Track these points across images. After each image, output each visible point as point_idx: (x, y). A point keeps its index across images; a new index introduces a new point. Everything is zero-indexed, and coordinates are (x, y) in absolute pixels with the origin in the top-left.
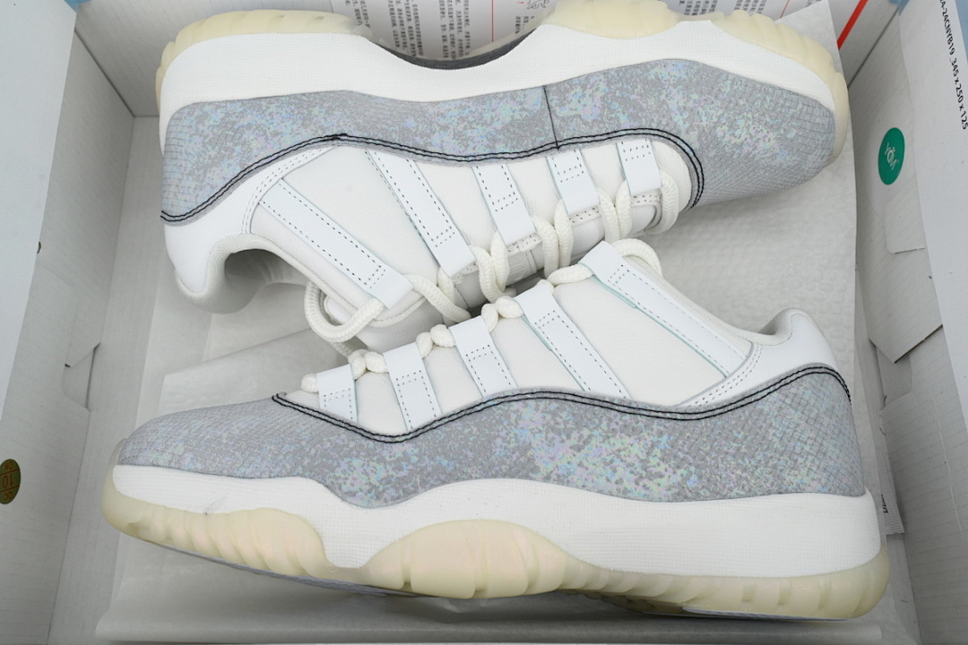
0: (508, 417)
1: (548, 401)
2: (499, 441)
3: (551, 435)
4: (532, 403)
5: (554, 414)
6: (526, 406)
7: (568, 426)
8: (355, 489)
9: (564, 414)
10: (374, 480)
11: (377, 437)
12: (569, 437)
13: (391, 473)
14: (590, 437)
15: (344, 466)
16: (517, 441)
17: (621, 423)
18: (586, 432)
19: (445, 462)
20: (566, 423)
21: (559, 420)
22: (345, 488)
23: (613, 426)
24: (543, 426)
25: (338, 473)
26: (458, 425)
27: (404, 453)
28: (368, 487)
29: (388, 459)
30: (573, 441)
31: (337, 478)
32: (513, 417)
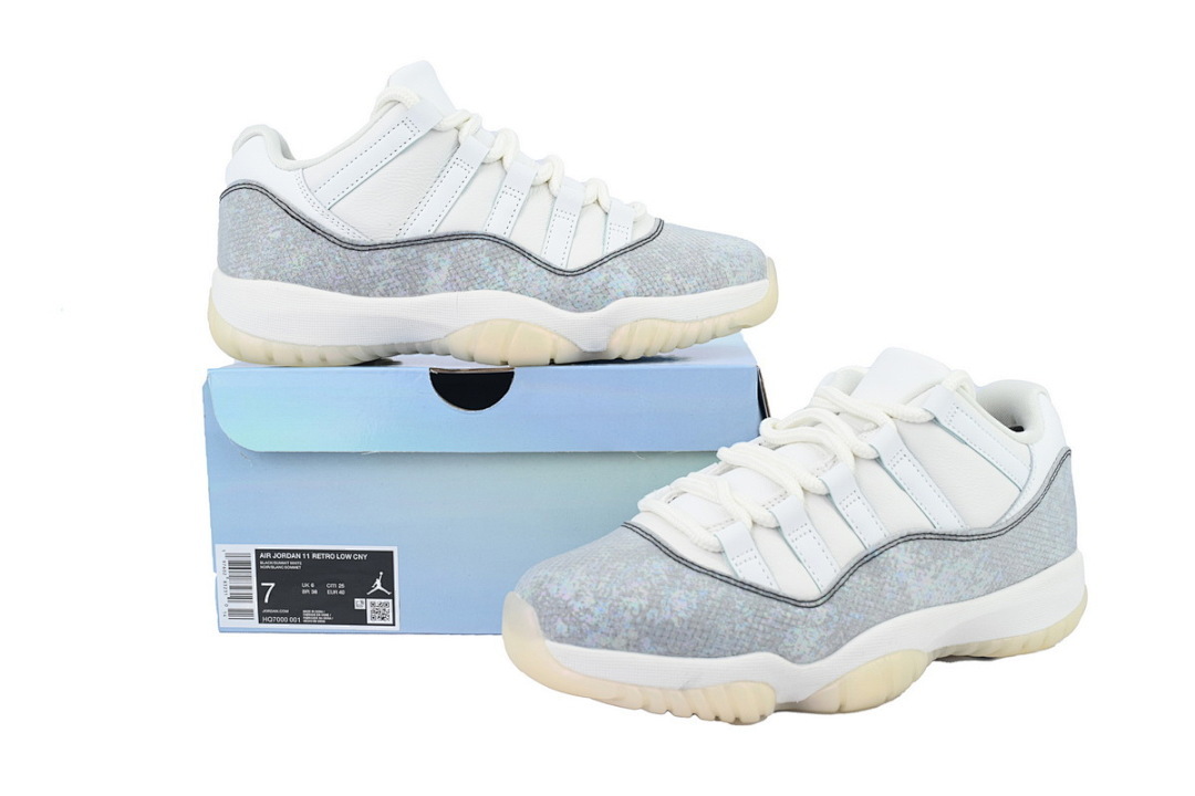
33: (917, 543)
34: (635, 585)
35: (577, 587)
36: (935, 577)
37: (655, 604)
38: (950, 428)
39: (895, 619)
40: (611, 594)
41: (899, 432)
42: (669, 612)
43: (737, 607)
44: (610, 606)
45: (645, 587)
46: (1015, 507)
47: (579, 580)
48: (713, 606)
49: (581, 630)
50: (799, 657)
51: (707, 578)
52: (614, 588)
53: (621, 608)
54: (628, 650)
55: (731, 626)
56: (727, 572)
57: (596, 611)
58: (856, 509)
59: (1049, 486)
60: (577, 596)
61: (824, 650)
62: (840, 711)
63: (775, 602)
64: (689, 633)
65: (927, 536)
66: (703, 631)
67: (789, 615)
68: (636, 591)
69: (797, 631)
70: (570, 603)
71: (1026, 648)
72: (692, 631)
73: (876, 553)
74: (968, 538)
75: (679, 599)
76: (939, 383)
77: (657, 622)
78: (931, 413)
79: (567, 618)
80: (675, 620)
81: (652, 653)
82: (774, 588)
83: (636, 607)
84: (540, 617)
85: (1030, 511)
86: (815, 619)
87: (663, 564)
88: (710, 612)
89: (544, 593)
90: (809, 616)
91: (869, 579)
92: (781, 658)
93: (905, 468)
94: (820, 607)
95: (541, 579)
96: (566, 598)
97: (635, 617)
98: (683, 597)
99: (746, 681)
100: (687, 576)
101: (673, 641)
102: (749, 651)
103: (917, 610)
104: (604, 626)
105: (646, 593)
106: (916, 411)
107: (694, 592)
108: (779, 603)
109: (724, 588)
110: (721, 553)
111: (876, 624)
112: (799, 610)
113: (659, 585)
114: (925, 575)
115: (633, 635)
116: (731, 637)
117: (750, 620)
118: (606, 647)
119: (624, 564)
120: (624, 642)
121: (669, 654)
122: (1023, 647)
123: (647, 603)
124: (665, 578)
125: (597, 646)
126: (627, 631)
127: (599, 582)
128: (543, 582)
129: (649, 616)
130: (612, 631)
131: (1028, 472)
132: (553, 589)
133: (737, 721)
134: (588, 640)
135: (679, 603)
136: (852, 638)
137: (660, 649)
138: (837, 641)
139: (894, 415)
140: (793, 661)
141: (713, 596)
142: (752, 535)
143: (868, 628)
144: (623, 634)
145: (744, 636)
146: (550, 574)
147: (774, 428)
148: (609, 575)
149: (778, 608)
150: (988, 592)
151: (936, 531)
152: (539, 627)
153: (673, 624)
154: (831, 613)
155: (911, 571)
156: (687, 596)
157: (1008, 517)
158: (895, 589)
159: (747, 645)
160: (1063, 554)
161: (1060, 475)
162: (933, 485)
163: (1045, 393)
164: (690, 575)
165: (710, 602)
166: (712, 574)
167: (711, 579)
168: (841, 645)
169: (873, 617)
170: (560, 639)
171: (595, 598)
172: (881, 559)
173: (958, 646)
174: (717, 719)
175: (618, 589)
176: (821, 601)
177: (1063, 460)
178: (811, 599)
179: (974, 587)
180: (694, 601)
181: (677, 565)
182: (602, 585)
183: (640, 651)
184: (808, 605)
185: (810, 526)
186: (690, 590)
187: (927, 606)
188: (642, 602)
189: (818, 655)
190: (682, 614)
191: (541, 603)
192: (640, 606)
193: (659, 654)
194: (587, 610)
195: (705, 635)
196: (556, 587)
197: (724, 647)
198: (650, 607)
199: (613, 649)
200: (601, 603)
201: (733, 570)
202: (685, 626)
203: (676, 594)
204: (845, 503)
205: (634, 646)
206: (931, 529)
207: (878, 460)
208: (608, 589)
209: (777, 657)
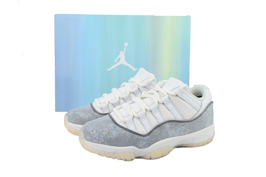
0: (164, 127)
1: (170, 122)
2: (163, 132)
3: (171, 129)
4: (167, 123)
5: (171, 125)
6: (167, 124)
7: (174, 127)
8: (141, 146)
9: (173, 125)
10: (144, 144)
11: (143, 136)
12: (174, 129)
13: (147, 142)
14: (177, 128)
15: (138, 143)
16: (166, 131)
17: (182, 124)
18: (176, 127)
19: (155, 139)
20: (173, 126)
21: (172, 126)
22: (139, 147)
23: (181, 125)
24: (170, 127)
25: (138, 144)
26: (155, 130)
27: (148, 138)
28: (143, 146)
29: (145, 140)
30: (175, 129)
31: (138, 145)
32: (165, 127)
33: (171, 123)
34: (105, 129)
35: (93, 129)
36: (175, 130)
37: (108, 134)
38: (181, 97)
39: (164, 140)
40: (99, 131)
41: (169, 98)
42: (111, 136)
43: (127, 136)
44: (99, 133)
45: (107, 130)
46: (196, 115)
47: (94, 127)
48: (122, 135)
49: (92, 139)
50: (141, 147)
51: (121, 128)
52: (100, 130)
53: (101, 134)
54: (102, 144)
55: (125, 140)
56: (126, 127)
57: (96, 135)
58: (158, 115)
59: (206, 110)
60: (92, 131)
61: (147, 146)
62: (150, 159)
63: (136, 135)
64: (115, 141)
65: (174, 121)
66: (119, 141)
67: (139, 138)
68: (105, 131)
69: (140, 142)
70: (90, 133)
71: (198, 146)
72: (116, 141)
73: (161, 125)
74: (184, 122)
75: (114, 133)
76: (179, 87)
77: (108, 138)
78: (176, 94)
79: (89, 136)
80: (112, 138)
81: (107, 145)
82: (136, 132)
83: (104, 134)
84: (84, 135)
85: (200, 116)
86: (145, 139)
87: (112, 125)
88: (121, 137)
89: (86, 130)
90: (144, 138)
91: (159, 130)
92: (136, 148)
93: (170, 106)
94: (146, 137)
95: (86, 126)
96: (90, 131)
97: (104, 136)
98: (115, 133)
99: (128, 152)
100: (117, 128)
101: (112, 143)
102: (129, 146)
103: (170, 137)
104: (97, 138)
105: (107, 131)
106: (173, 93)
107: (118, 132)
108: (137, 135)
109: (125, 131)
110: (125, 123)
111: (159, 140)
112: (141, 137)
113: (111, 129)
114: (173, 130)
115: (103, 141)
116: (125, 142)
117: (130, 139)
118: (97, 143)
119: (104, 124)
120: (101, 142)
121: (111, 145)
122: (197, 145)
123: (107, 133)
124: (112, 128)
125: (95, 143)
126: (102, 140)
127: (98, 128)
128: (86, 127)
129: (107, 137)
130: (99, 139)
131: (200, 107)
132: (88, 129)
133: (126, 160)
134: (94, 141)
135: (114, 134)
136: (154, 143)
137: (109, 144)
138: (150, 144)
139: (168, 93)
140: (139, 148)
141: (122, 133)
142: (133, 119)
143: (158, 141)
144: (101, 140)
145: (128, 142)
146: (88, 125)
147: (145, 94)
148: (100, 126)
149: (136, 136)
150: (189, 134)
151: (176, 120)
152: (84, 137)
153: (112, 139)
154: (149, 138)
155: (169, 129)
156: (116, 132)
157: (194, 117)
158: (165, 133)
159: (128, 144)
160: (209, 125)
161: (209, 108)
162: (176, 110)
163: (208, 89)
164: (118, 128)
165: (121, 134)
166: (122, 127)
167: (122, 129)
168: (151, 145)
169: (159, 139)
170: (88, 140)
171: (96, 131)
172: (162, 126)
173: (182, 144)
174: (121, 159)
175: (101, 130)
176: (146, 135)
177: (210, 104)
178: (145, 134)
179: (185, 132)
180: (117, 134)
181: (116, 125)
182: (98, 129)
183: (104, 144)
184: (144, 136)
185: (146, 118)
186: (117, 131)
187: (173, 137)
188: (106, 133)
189: (145, 147)
190: (114, 137)
191: (85, 132)
192: (105, 134)
193: (109, 145)
194: (94, 134)
195: (119, 142)
196: (88, 128)
197: (123, 144)
198: (107, 134)
199: (99, 143)
200: (97, 133)
201: (127, 127)
202: (115, 139)
203: (114, 132)
204: (155, 113)
205: (103, 143)
206: (175, 120)
207: (163, 104)
208: (99, 130)
209: (135, 147)
